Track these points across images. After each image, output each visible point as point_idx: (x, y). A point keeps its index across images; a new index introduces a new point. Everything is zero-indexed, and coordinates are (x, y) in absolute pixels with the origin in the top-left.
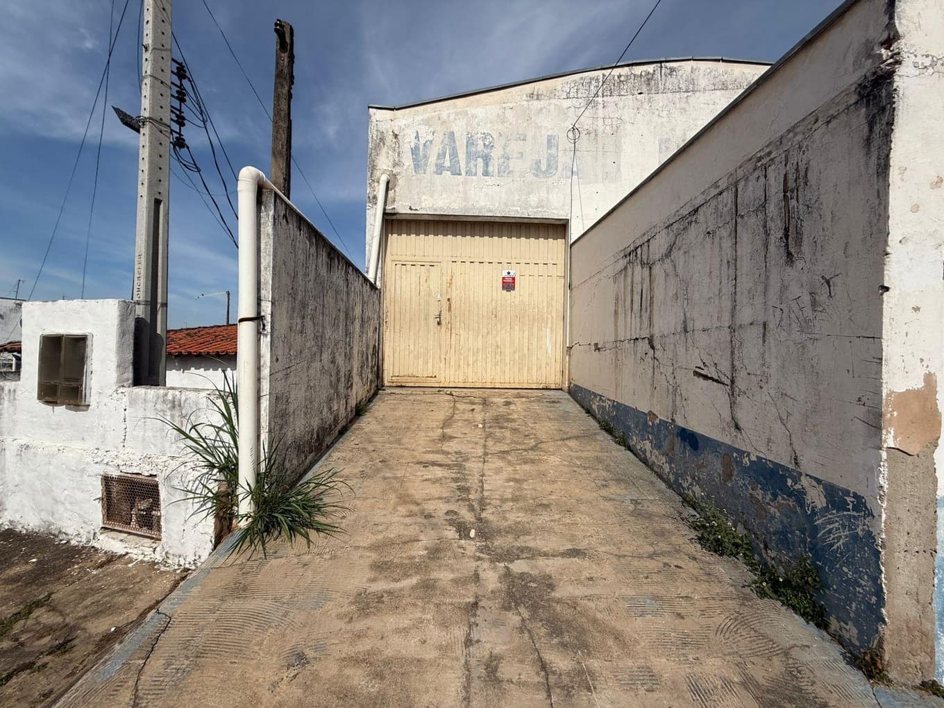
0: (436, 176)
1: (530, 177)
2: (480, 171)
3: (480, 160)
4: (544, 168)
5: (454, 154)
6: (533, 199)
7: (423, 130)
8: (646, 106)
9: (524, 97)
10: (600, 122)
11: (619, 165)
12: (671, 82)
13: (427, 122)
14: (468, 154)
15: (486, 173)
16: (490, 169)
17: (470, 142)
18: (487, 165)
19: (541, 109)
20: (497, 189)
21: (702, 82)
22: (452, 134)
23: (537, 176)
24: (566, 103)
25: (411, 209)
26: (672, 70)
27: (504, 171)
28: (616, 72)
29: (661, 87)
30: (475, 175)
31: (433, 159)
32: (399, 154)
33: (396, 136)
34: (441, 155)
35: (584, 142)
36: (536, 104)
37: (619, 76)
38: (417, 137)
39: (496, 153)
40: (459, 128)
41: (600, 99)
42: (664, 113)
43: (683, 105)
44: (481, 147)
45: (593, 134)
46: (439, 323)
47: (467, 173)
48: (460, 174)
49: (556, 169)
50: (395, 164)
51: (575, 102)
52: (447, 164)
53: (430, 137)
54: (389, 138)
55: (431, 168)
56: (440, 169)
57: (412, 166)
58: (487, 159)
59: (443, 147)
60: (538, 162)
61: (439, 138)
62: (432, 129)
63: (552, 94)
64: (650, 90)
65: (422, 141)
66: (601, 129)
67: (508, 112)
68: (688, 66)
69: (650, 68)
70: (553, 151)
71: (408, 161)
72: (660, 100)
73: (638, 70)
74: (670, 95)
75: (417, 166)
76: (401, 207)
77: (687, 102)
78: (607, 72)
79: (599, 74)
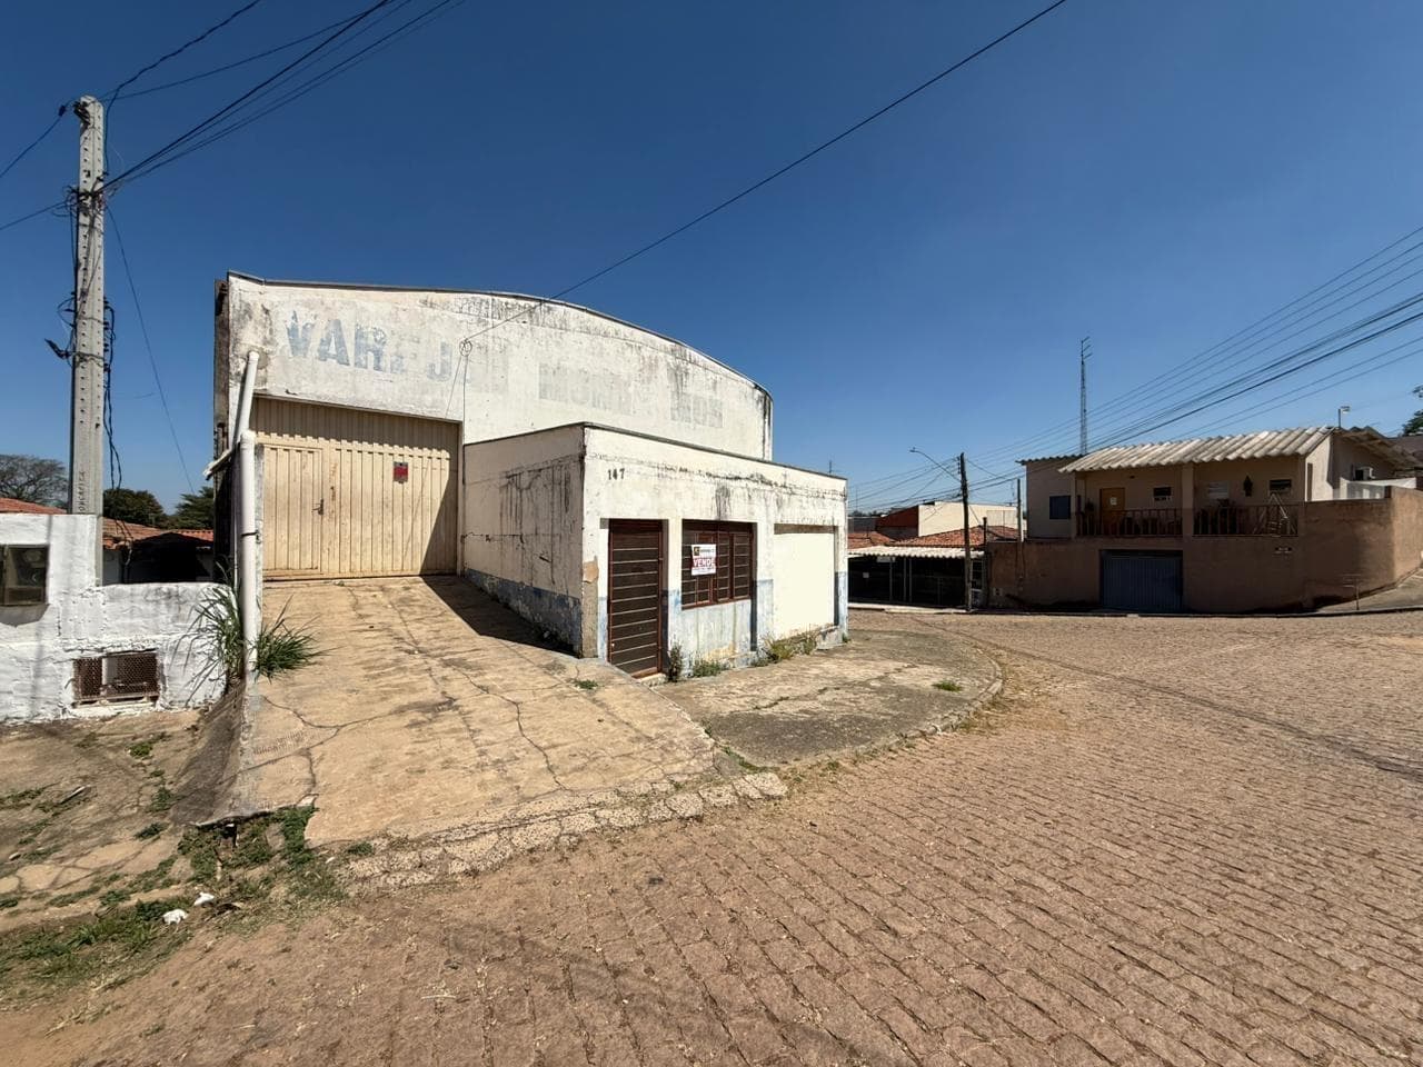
0: (320, 362)
1: (424, 378)
2: (371, 365)
3: (371, 354)
4: (438, 371)
5: (341, 343)
6: (428, 399)
7: (302, 312)
8: (529, 333)
9: (418, 302)
10: (490, 340)
11: (507, 380)
12: (549, 318)
13: (307, 304)
14: (358, 347)
15: (378, 368)
16: (382, 364)
17: (359, 335)
18: (378, 359)
19: (435, 317)
20: (391, 385)
21: (573, 324)
22: (338, 323)
23: (431, 378)
24: (459, 317)
25: (287, 392)
26: (549, 309)
27: (398, 367)
28: (504, 300)
29: (541, 321)
30: (366, 367)
31: (315, 344)
32: (271, 331)
33: (267, 312)
34: (325, 342)
35: (475, 355)
36: (429, 312)
37: (507, 304)
38: (295, 317)
39: (388, 350)
40: (347, 319)
41: (490, 320)
42: (543, 343)
43: (558, 339)
44: (371, 341)
45: (484, 348)
46: (321, 512)
47: (356, 364)
48: (348, 364)
49: (450, 374)
50: (266, 342)
51: (467, 318)
52: (333, 351)
53: (311, 321)
54: (258, 312)
55: (313, 353)
56: (323, 356)
57: (289, 347)
58: (378, 355)
59: (328, 335)
60: (432, 366)
61: (322, 323)
62: (313, 312)
63: (446, 305)
64: (532, 321)
65: (301, 324)
66: (490, 346)
67: (401, 313)
68: (561, 309)
69: (533, 304)
70: (447, 357)
71: (283, 340)
72: (541, 332)
73: (522, 303)
74: (547, 328)
75: (295, 349)
76: (276, 389)
77: (561, 338)
78: (496, 298)
79: (490, 297)
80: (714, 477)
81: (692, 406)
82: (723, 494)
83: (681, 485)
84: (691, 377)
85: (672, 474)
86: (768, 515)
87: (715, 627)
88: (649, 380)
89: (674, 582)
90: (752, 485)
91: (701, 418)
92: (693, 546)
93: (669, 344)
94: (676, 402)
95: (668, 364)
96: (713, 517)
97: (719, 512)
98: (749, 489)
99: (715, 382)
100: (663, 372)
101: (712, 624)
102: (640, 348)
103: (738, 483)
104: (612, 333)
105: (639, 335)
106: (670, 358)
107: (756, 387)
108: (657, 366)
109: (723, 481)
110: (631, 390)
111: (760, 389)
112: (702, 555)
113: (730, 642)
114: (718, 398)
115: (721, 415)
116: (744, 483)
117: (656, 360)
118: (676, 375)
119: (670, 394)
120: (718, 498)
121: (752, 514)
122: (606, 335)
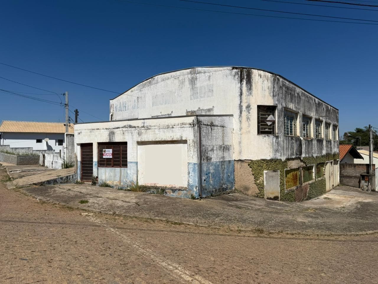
1: (132, 110)
3: (124, 107)
5: (121, 107)
6: (132, 114)
7: (117, 103)
8: (150, 89)
9: (130, 92)
10: (142, 95)
11: (145, 104)
12: (154, 82)
13: (117, 101)
15: (125, 110)
17: (123, 104)
21: (159, 80)
22: (121, 103)
24: (137, 92)
26: (154, 79)
27: (128, 109)
28: (144, 82)
29: (152, 84)
32: (114, 108)
33: (113, 105)
34: (119, 107)
35: (140, 100)
36: (132, 93)
39: (127, 105)
40: (122, 101)
41: (142, 89)
42: (153, 90)
43: (156, 87)
45: (141, 97)
47: (123, 111)
49: (136, 107)
50: (113, 111)
51: (138, 91)
52: (120, 109)
55: (118, 111)
60: (133, 106)
61: (119, 104)
63: (134, 90)
65: (117, 105)
67: (128, 96)
69: (150, 80)
70: (135, 103)
72: (152, 86)
73: (148, 81)
75: (116, 110)
77: (157, 86)
78: (143, 83)
79: (142, 83)
80: (108, 129)
81: (199, 91)
82: (112, 134)
83: (97, 133)
84: (198, 79)
85: (94, 131)
86: (133, 138)
87: (112, 174)
88: (182, 88)
89: (95, 159)
90: (124, 129)
91: (203, 95)
92: (104, 150)
93: (189, 70)
94: (192, 92)
95: (189, 78)
96: (107, 141)
97: (110, 139)
98: (123, 131)
99: (210, 76)
100: (187, 83)
101: (111, 173)
102: (179, 77)
103: (118, 129)
104: (170, 77)
105: (178, 73)
106: (190, 76)
107: (233, 68)
108: (185, 81)
109: (112, 130)
110: (176, 94)
111: (236, 68)
112: (106, 152)
113: (118, 180)
114: (211, 83)
115: (212, 90)
116: (121, 129)
117: (184, 79)
118: (192, 81)
119: (189, 89)
120: (109, 135)
121: (125, 139)
122: (168, 79)
